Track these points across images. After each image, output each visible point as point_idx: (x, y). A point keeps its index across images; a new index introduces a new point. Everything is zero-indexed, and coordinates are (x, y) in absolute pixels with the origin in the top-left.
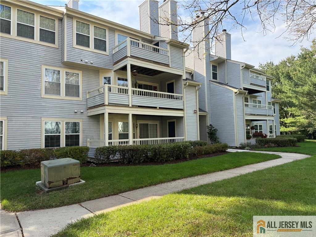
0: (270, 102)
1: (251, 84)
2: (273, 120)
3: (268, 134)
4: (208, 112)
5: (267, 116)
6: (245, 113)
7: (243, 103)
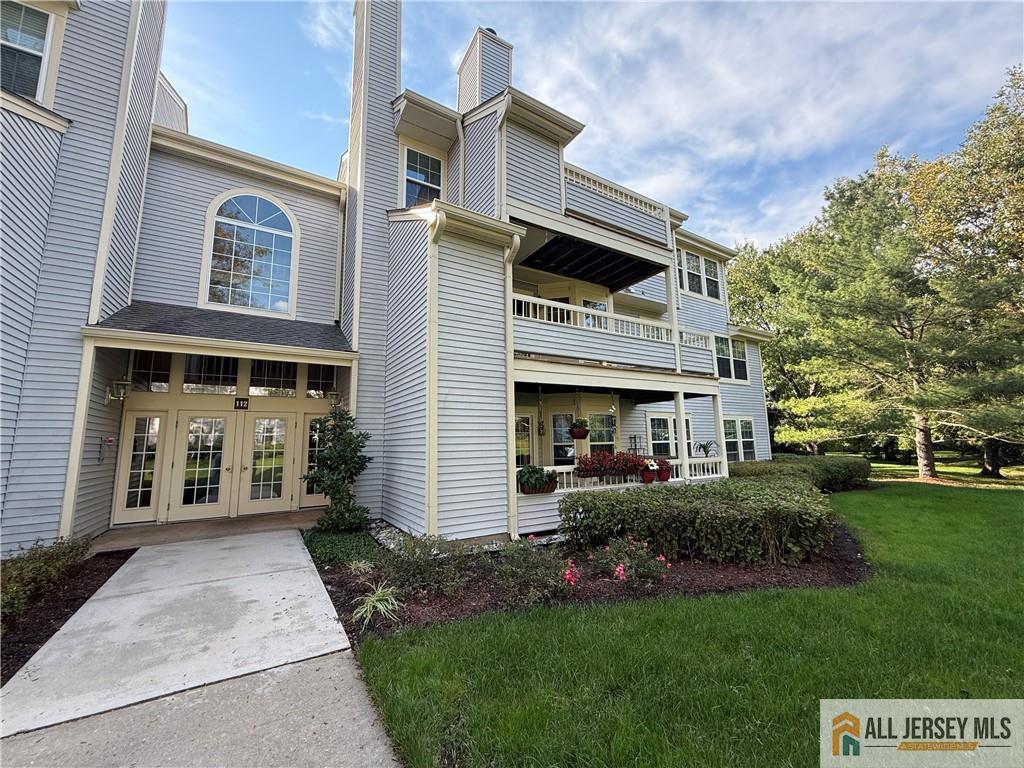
0: (727, 339)
1: (569, 213)
2: (714, 396)
3: (685, 461)
4: (361, 352)
5: (679, 375)
6: (511, 348)
7: (504, 292)
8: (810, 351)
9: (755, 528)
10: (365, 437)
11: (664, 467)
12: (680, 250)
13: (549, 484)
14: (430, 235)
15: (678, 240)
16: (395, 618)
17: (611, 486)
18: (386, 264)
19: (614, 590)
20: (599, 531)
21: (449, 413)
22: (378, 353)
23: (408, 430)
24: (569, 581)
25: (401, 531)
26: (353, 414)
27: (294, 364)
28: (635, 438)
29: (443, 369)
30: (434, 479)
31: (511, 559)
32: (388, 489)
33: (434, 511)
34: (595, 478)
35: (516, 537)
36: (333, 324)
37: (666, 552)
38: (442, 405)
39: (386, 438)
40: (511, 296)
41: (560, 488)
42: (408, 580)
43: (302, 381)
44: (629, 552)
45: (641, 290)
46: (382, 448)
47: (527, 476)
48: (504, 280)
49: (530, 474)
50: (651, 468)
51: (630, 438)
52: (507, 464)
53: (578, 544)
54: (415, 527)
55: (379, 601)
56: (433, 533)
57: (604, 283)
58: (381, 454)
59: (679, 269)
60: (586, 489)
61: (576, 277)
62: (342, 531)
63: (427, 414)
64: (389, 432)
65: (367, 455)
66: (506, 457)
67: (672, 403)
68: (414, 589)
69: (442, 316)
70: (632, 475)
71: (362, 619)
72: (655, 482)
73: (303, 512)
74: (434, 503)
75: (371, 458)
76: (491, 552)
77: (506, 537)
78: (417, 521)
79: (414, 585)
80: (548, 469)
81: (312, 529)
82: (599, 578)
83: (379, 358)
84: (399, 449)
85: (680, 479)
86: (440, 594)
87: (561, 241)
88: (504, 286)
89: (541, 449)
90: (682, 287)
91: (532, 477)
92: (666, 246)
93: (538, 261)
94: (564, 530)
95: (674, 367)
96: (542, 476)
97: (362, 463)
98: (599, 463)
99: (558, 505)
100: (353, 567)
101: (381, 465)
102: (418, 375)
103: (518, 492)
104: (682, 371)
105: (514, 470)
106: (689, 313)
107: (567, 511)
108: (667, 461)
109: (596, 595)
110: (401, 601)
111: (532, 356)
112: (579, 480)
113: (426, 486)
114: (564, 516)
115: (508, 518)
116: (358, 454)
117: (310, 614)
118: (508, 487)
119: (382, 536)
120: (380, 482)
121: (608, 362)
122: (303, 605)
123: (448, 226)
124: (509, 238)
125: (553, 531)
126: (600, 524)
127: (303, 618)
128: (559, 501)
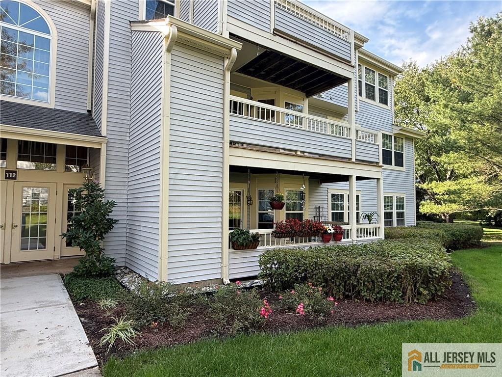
1: (277, 32)
2: (378, 179)
3: (354, 226)
4: (108, 136)
5: (353, 163)
6: (227, 139)
7: (223, 94)
8: (450, 147)
9: (399, 277)
10: (113, 204)
11: (339, 231)
12: (361, 66)
13: (252, 243)
14: (165, 45)
15: (359, 58)
16: (132, 343)
17: (299, 245)
18: (129, 66)
19: (296, 322)
20: (288, 278)
21: (177, 188)
22: (123, 138)
23: (146, 200)
24: (264, 316)
25: (140, 276)
26: (102, 186)
27: (55, 145)
28: (319, 208)
29: (174, 155)
30: (166, 238)
31: (222, 299)
32: (130, 245)
33: (165, 262)
34: (288, 239)
35: (227, 281)
36: (86, 112)
37: (336, 294)
38: (172, 182)
39: (130, 205)
40: (229, 97)
41: (261, 245)
42: (143, 315)
43: (61, 159)
44: (308, 294)
45: (330, 96)
46: (125, 213)
47: (236, 237)
48: (224, 85)
49: (239, 235)
50: (329, 232)
51: (316, 208)
52: (222, 227)
53: (272, 287)
54: (151, 273)
55: (121, 330)
56: (165, 279)
57: (302, 89)
58: (125, 217)
59: (359, 81)
60: (280, 247)
61: (281, 83)
62: (93, 276)
63: (160, 188)
64: (131, 201)
65: (115, 218)
66: (222, 223)
67: (348, 183)
68: (147, 321)
69: (174, 111)
70: (315, 236)
71: (108, 344)
72: (331, 242)
73: (64, 260)
74: (165, 255)
75: (116, 221)
76: (207, 293)
77: (220, 281)
78: (152, 269)
79: (148, 319)
80: (253, 231)
81: (70, 274)
82: (286, 312)
83: (123, 142)
84: (139, 214)
85: (349, 240)
86: (167, 325)
87: (270, 55)
88: (224, 90)
89: (249, 215)
90: (360, 94)
91: (240, 237)
92: (350, 62)
93: (251, 69)
94: (263, 276)
95: (349, 156)
96: (248, 237)
97: (110, 224)
98: (291, 228)
99: (259, 259)
100: (102, 304)
101: (125, 226)
102: (154, 157)
103: (229, 248)
104: (356, 160)
105: (227, 232)
106: (365, 115)
107: (265, 263)
108: (341, 226)
109: (283, 325)
110: (138, 330)
111: (245, 146)
112: (276, 240)
113: (159, 243)
114: (263, 267)
115: (222, 267)
116: (107, 217)
117: (67, 340)
118: (222, 245)
119: (126, 280)
120: (124, 239)
121: (301, 152)
122: (62, 333)
123: (179, 38)
124: (228, 51)
125: (255, 278)
126: (289, 273)
127: (62, 343)
128: (260, 256)
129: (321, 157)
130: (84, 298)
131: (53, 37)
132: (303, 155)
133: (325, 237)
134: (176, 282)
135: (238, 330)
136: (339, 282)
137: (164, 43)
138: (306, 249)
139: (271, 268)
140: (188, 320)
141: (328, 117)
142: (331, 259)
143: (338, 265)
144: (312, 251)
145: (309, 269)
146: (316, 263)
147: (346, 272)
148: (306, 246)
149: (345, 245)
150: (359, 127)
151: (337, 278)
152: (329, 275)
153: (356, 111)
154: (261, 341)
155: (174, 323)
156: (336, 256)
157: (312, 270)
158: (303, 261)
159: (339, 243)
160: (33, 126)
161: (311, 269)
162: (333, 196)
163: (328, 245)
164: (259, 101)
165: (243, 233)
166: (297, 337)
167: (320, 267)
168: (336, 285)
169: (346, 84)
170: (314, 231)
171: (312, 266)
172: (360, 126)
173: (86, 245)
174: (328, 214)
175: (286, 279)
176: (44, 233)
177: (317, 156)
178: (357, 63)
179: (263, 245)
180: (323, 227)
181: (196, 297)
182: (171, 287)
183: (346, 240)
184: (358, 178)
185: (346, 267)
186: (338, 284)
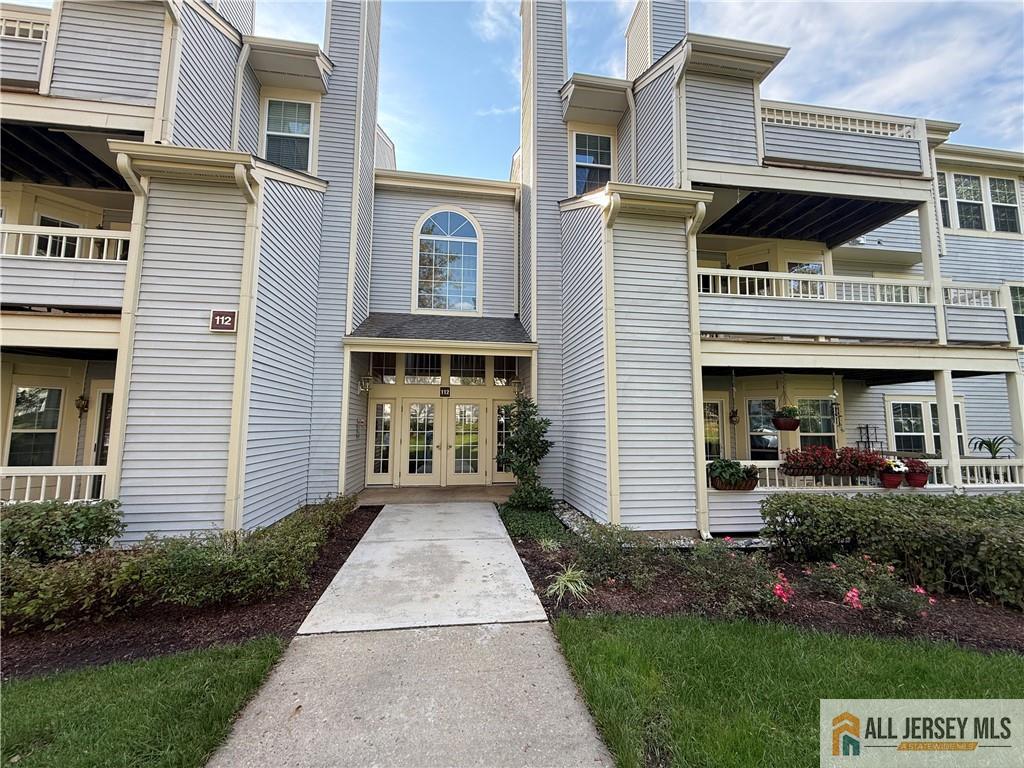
1: (768, 162)
2: (1009, 373)
3: (953, 461)
4: (539, 342)
5: (943, 347)
6: (697, 329)
7: (687, 268)
10: (547, 423)
11: (918, 469)
12: (944, 174)
13: (747, 481)
14: (604, 220)
15: (940, 163)
16: (585, 601)
17: (832, 489)
18: (560, 255)
19: (844, 618)
20: (818, 542)
21: (629, 401)
22: (555, 342)
23: (587, 417)
24: (780, 597)
25: (583, 514)
26: (535, 401)
27: (483, 357)
28: (867, 428)
29: (622, 357)
30: (615, 467)
31: (704, 561)
32: (569, 473)
33: (616, 499)
34: (811, 477)
35: (706, 535)
36: (513, 317)
37: (926, 582)
38: (621, 393)
39: (565, 424)
40: (696, 271)
41: (761, 485)
42: (596, 566)
43: (490, 371)
44: (864, 574)
45: (876, 239)
46: (561, 434)
47: (719, 470)
48: (687, 255)
49: (723, 468)
50: (896, 469)
51: (860, 428)
52: (695, 456)
53: (787, 553)
54: (597, 512)
55: (570, 581)
56: (616, 521)
57: (819, 238)
58: (561, 439)
59: (942, 201)
60: (796, 489)
61: (779, 236)
62: (530, 509)
63: (606, 402)
64: (568, 418)
65: (549, 440)
66: (694, 449)
67: (932, 383)
68: (602, 576)
69: (619, 302)
70: (866, 475)
71: (555, 596)
72: (901, 488)
73: (497, 487)
74: (616, 491)
75: (552, 443)
76: (681, 549)
77: (696, 534)
78: (599, 507)
79: (602, 572)
80: (746, 463)
81: (505, 504)
82: (821, 599)
83: (556, 347)
84: (578, 435)
85: (944, 486)
86: (628, 585)
87: (758, 197)
88: (687, 262)
89: (733, 438)
90: (946, 224)
91: (725, 472)
92: (921, 174)
93: (726, 225)
94: (768, 534)
95: (934, 337)
96: (738, 471)
97: (545, 447)
98: (815, 460)
99: (760, 506)
100: (543, 544)
101: (561, 449)
102: (595, 363)
103: (708, 486)
104: (948, 341)
105: (703, 463)
106: (959, 259)
107: (773, 514)
108: (923, 461)
109: (818, 619)
110: (591, 586)
111: (721, 336)
112: (786, 479)
113: (607, 474)
114: (768, 519)
115: (697, 514)
116: (541, 439)
117: (511, 582)
118: (696, 481)
119: (566, 517)
120: (561, 465)
121: (827, 337)
122: (504, 572)
123: (623, 207)
124: (691, 207)
125: (755, 534)
126: (820, 534)
127: (507, 585)
128: (762, 502)
129: (865, 342)
130: (522, 535)
131: (479, 241)
132: (829, 342)
133: (888, 477)
134: (636, 528)
135: (736, 612)
136: (933, 562)
137: (603, 218)
138: (850, 496)
139: (784, 522)
140: (656, 583)
141: (875, 274)
142: (911, 518)
143: (928, 530)
144: (863, 502)
145: (860, 531)
146: (876, 522)
147: (948, 545)
148: (849, 492)
149: (936, 494)
150: (949, 282)
151: (928, 554)
152: (907, 547)
153: (940, 256)
154: (780, 638)
155: (636, 583)
156: (919, 513)
157: (869, 535)
158: (847, 517)
159: (919, 491)
160: (465, 339)
161: (865, 531)
162: (896, 407)
163: (896, 492)
164: (741, 269)
165: (730, 465)
166: (852, 646)
167: (885, 530)
168: (925, 566)
169: (915, 213)
170: (862, 466)
171: (869, 526)
172: (951, 280)
173: (521, 472)
174: (887, 439)
175: (815, 544)
176: (475, 455)
177: (857, 341)
178: (935, 171)
179: (763, 484)
180: (881, 460)
181: (666, 552)
182: (627, 534)
183: (937, 486)
184: (956, 374)
185: (948, 535)
186: (930, 564)
